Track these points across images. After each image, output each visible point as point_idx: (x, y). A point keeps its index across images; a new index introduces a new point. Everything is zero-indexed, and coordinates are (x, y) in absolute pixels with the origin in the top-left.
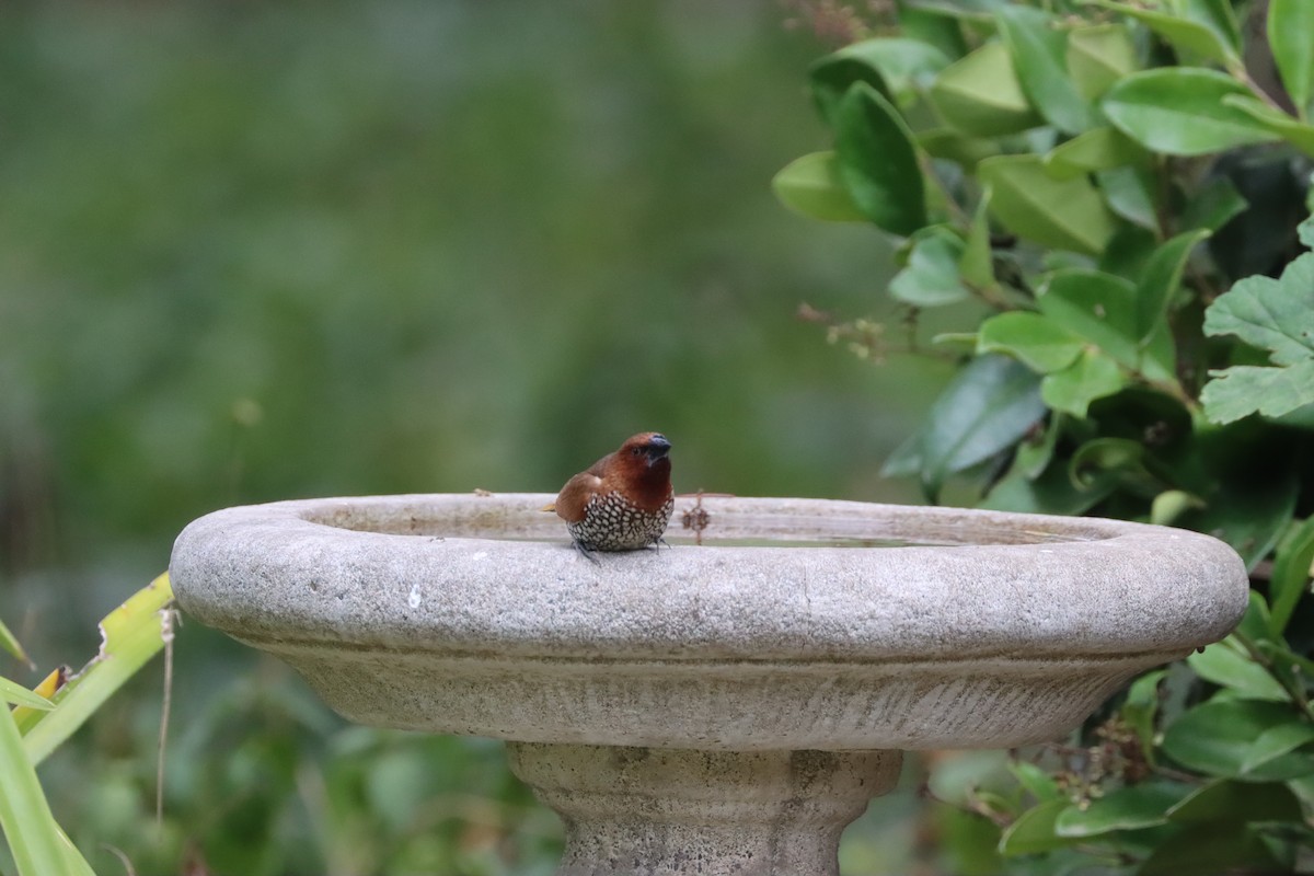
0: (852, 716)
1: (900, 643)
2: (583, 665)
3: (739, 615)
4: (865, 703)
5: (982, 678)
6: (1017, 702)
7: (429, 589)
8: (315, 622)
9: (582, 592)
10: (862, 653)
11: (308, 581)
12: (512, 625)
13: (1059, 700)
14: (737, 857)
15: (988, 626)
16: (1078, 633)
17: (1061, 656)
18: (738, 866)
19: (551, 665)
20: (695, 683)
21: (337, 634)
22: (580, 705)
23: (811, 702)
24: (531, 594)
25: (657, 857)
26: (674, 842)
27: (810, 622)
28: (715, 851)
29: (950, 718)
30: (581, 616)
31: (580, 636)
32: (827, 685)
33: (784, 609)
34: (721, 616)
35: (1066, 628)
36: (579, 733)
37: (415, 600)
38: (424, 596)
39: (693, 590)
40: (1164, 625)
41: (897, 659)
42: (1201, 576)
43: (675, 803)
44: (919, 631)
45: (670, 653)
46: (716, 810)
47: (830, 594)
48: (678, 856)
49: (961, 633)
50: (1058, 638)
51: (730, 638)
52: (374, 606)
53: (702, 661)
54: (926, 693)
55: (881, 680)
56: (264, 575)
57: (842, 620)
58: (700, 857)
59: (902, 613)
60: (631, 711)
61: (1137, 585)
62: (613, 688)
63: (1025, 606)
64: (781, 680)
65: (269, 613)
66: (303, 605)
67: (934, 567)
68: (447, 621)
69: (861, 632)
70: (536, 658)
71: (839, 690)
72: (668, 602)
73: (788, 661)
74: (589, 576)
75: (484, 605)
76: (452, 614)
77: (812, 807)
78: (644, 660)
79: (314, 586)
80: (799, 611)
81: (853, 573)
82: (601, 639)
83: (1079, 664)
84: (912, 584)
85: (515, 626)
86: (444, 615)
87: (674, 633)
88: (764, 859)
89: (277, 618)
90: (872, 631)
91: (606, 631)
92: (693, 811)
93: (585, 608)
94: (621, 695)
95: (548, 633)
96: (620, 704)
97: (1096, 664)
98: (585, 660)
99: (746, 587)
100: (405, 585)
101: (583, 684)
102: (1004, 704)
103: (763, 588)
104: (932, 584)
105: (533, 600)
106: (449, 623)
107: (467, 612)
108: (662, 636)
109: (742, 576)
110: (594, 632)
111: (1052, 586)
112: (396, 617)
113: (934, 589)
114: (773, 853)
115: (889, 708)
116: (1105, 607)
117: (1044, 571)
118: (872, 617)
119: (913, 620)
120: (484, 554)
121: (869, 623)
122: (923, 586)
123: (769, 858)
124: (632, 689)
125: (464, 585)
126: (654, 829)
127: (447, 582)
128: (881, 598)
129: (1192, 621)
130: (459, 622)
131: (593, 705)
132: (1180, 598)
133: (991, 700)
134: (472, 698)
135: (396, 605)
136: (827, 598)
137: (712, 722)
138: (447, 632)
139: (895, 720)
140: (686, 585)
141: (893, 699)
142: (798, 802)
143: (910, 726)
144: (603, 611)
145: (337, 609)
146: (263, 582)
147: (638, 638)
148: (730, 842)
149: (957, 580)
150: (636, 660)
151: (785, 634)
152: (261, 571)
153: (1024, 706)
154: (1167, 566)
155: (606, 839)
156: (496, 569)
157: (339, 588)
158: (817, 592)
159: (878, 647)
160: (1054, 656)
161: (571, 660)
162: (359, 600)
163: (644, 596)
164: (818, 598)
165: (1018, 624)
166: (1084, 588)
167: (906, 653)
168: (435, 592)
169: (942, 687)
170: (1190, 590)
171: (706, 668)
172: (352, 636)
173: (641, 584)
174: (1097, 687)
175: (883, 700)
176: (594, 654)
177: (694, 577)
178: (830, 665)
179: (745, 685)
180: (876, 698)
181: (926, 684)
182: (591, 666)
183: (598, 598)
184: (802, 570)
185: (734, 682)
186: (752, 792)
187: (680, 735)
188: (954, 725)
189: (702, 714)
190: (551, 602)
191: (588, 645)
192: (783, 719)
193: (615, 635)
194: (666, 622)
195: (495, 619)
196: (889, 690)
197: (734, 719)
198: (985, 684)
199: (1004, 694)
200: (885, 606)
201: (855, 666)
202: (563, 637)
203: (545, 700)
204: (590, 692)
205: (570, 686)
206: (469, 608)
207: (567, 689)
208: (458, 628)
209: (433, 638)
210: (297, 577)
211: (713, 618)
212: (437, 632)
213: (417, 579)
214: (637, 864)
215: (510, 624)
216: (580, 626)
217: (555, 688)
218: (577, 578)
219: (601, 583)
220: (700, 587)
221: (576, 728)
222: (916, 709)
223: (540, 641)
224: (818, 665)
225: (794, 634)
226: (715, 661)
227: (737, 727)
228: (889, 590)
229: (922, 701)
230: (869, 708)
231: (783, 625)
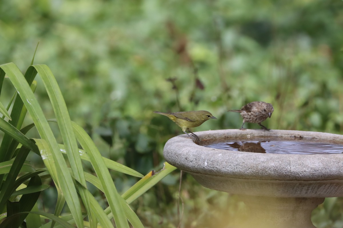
0: (304, 191)
1: (312, 177)
2: (242, 180)
3: (275, 170)
4: (307, 189)
5: (333, 183)
7: (209, 162)
8: (186, 167)
9: (241, 164)
10: (303, 179)
11: (185, 158)
12: (226, 171)
14: (285, 218)
15: (332, 173)
19: (236, 179)
20: (268, 184)
21: (191, 170)
22: (244, 187)
23: (294, 188)
24: (230, 164)
27: (291, 172)
28: (280, 217)
29: (327, 191)
31: (240, 174)
32: (297, 185)
33: (285, 169)
34: (271, 171)
37: (206, 164)
38: (208, 163)
39: (265, 165)
44: (316, 175)
45: (260, 178)
47: (296, 166)
49: (325, 175)
51: (273, 175)
52: (198, 164)
53: (268, 180)
54: (321, 186)
55: (310, 184)
56: (177, 156)
57: (298, 172)
59: (312, 171)
60: (255, 189)
62: (250, 184)
63: (341, 169)
64: (287, 184)
65: (178, 164)
66: (184, 163)
67: (320, 160)
68: (212, 169)
69: (302, 175)
70: (232, 177)
71: (300, 186)
72: (259, 167)
73: (287, 180)
74: (243, 161)
75: (220, 166)
76: (213, 167)
77: (301, 208)
78: (255, 179)
79: (186, 159)
80: (288, 171)
82: (245, 175)
84: (314, 164)
85: (227, 171)
86: (212, 167)
87: (261, 174)
89: (179, 165)
90: (305, 175)
93: (241, 168)
94: (252, 185)
95: (234, 173)
96: (252, 187)
98: (242, 178)
99: (277, 164)
100: (204, 160)
102: (340, 188)
103: (280, 165)
104: (319, 164)
105: (230, 165)
106: (213, 169)
108: (258, 174)
109: (276, 162)
110: (243, 173)
112: (202, 167)
115: (313, 190)
118: (305, 171)
119: (314, 172)
120: (221, 154)
121: (304, 173)
122: (317, 165)
123: (292, 218)
124: (254, 184)
125: (216, 161)
127: (213, 160)
128: (307, 167)
130: (215, 169)
131: (247, 187)
133: (337, 187)
134: (222, 184)
135: (202, 165)
136: (295, 167)
137: (273, 192)
138: (213, 171)
139: (314, 192)
140: (263, 163)
141: (313, 188)
142: (298, 207)
143: (318, 193)
144: (245, 169)
145: (190, 164)
146: (177, 157)
147: (253, 175)
148: (283, 215)
149: (325, 163)
150: (253, 179)
151: (285, 175)
152: (176, 154)
156: (223, 158)
157: (191, 160)
158: (292, 166)
159: (307, 178)
161: (240, 178)
162: (195, 163)
163: (254, 166)
165: (339, 173)
167: (313, 179)
168: (210, 162)
169: (324, 185)
172: (194, 170)
173: (254, 163)
175: (311, 188)
176: (244, 177)
178: (297, 181)
179: (279, 184)
180: (309, 187)
181: (320, 185)
182: (244, 180)
183: (244, 166)
184: (290, 161)
185: (276, 184)
186: (287, 205)
187: (266, 194)
189: (270, 190)
190: (234, 166)
191: (242, 176)
192: (289, 192)
193: (248, 174)
194: (259, 172)
195: (222, 169)
196: (312, 186)
197: (278, 191)
198: (335, 185)
199: (339, 186)
200: (308, 169)
201: (302, 181)
202: (237, 174)
203: (236, 186)
204: (245, 184)
206: (217, 166)
207: (240, 184)
208: (215, 171)
209: (210, 172)
210: (183, 156)
211: (269, 171)
212: (211, 171)
213: (206, 159)
215: (226, 170)
216: (240, 172)
217: (238, 183)
218: (240, 161)
219: (245, 162)
220: (266, 164)
222: (319, 190)
223: (232, 174)
224: (294, 181)
225: (287, 175)
226: (271, 180)
228: (309, 165)
229: (320, 188)
230: (308, 189)
231: (285, 173)
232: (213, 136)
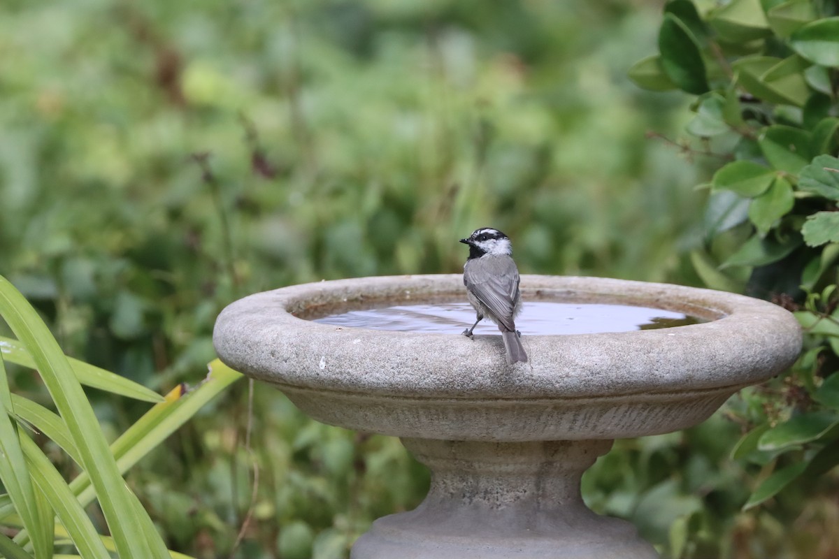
0: (565, 425)
1: (584, 389)
2: (413, 401)
3: (494, 376)
4: (572, 418)
5: (637, 403)
6: (660, 414)
7: (330, 359)
8: (274, 374)
9: (409, 363)
10: (563, 395)
11: (270, 351)
13: (687, 411)
14: (517, 493)
15: (634, 379)
16: (687, 380)
17: (681, 391)
18: (518, 498)
19: (397, 400)
20: (476, 409)
21: (285, 381)
22: (417, 419)
23: (541, 418)
24: (382, 364)
25: (474, 492)
26: (483, 484)
27: (532, 379)
28: (505, 489)
29: (622, 423)
30: (409, 376)
31: (409, 386)
32: (549, 410)
33: (518, 372)
34: (484, 376)
35: (679, 378)
36: (418, 433)
37: (322, 364)
38: (327, 363)
39: (468, 362)
40: (740, 372)
41: (585, 397)
42: (763, 343)
43: (481, 464)
44: (594, 383)
45: (458, 395)
46: (504, 468)
47: (544, 364)
48: (486, 492)
49: (618, 383)
50: (675, 383)
51: (489, 388)
52: (302, 367)
53: (477, 399)
54: (606, 412)
55: (579, 406)
56: (250, 347)
57: (550, 378)
58: (497, 493)
59: (584, 374)
60: (444, 423)
61: (721, 352)
62: (433, 411)
63: (655, 367)
64: (522, 408)
65: (252, 367)
66: (267, 365)
67: (603, 347)
68: (339, 376)
69: (561, 384)
70: (389, 396)
71: (556, 412)
72: (455, 369)
73: (525, 399)
74: (413, 354)
75: (358, 369)
76: (341, 373)
77: (558, 465)
78: (446, 399)
79: (273, 354)
80: (526, 375)
81: (557, 352)
82: (419, 388)
83: (692, 394)
84: (590, 358)
85: (374, 380)
86: (338, 374)
87: (458, 386)
88: (533, 494)
89: (256, 370)
90: (567, 384)
91: (422, 384)
92: (491, 469)
93: (410, 372)
94: (438, 415)
95: (392, 385)
96: (438, 419)
97: (703, 393)
98: (414, 398)
100: (318, 357)
101: (417, 409)
102: (653, 415)
104: (601, 357)
105: (383, 367)
106: (340, 378)
107: (349, 372)
108: (452, 387)
110: (416, 385)
111: (670, 356)
112: (313, 374)
113: (602, 360)
114: (538, 490)
115: (587, 420)
116: (702, 365)
117: (666, 348)
118: (567, 376)
119: (590, 377)
120: (359, 341)
121: (566, 379)
122: (596, 359)
123: (536, 492)
124: (443, 411)
125: (348, 358)
126: (473, 478)
127: (339, 356)
128: (572, 366)
129: (757, 369)
130: (345, 378)
131: (423, 419)
132: (749, 357)
133: (645, 413)
134: (361, 413)
135: (312, 367)
136: (542, 366)
137: (488, 429)
138: (340, 383)
139: (591, 425)
140: (465, 359)
141: (588, 416)
142: (550, 463)
143: (600, 428)
144: (420, 374)
145: (284, 368)
146: (248, 350)
147: (439, 388)
148: (514, 485)
149: (616, 354)
150: (441, 399)
151: (520, 386)
152: (248, 344)
153: (665, 415)
154: (741, 340)
155: (448, 482)
156: (364, 350)
157: (284, 356)
158: (536, 363)
159: (572, 392)
160: (677, 392)
161: (407, 398)
162: (295, 363)
163: (442, 366)
164: (537, 366)
165: (651, 377)
166: (689, 356)
167: (588, 394)
168: (333, 361)
169: (615, 409)
170: (755, 352)
171: (479, 402)
172: (292, 382)
173: (440, 359)
174: (710, 402)
175: (582, 416)
176: (417, 396)
177: (470, 355)
178: (548, 400)
179: (504, 410)
180: (578, 415)
181: (605, 408)
182: (417, 401)
183: (417, 366)
185: (498, 409)
186: (523, 459)
187: (472, 435)
188: (625, 427)
189: (482, 424)
190: (393, 368)
191: (413, 391)
192: (528, 427)
193: (426, 386)
194: (454, 380)
195: (364, 377)
196: (585, 411)
197: (500, 427)
198: (640, 406)
199: (652, 410)
200: (574, 370)
201: (561, 401)
202: (399, 387)
203: (398, 416)
204: (421, 412)
205: (410, 410)
207: (409, 411)
208: (345, 381)
209: (333, 385)
210: (265, 348)
211: (479, 378)
212: (335, 382)
213: (323, 353)
214: (464, 496)
215: (372, 379)
216: (408, 381)
217: (403, 411)
218: (407, 355)
219: (419, 359)
220: (472, 361)
221: (416, 431)
222: (602, 420)
223: (388, 389)
224: (541, 401)
225: (524, 386)
226: (484, 399)
227: (503, 431)
228: (577, 361)
229: (604, 416)
230: (575, 420)
231: (518, 381)
232: (332, 295)
